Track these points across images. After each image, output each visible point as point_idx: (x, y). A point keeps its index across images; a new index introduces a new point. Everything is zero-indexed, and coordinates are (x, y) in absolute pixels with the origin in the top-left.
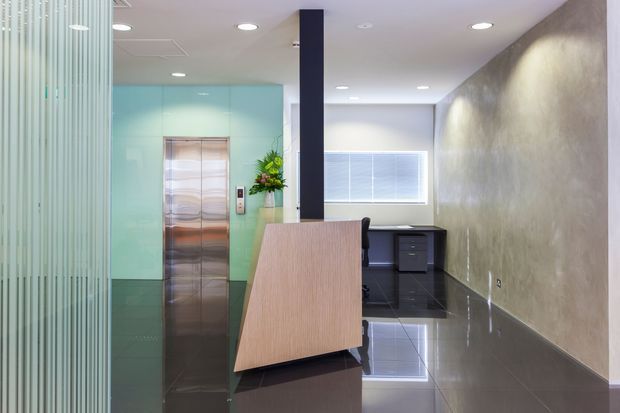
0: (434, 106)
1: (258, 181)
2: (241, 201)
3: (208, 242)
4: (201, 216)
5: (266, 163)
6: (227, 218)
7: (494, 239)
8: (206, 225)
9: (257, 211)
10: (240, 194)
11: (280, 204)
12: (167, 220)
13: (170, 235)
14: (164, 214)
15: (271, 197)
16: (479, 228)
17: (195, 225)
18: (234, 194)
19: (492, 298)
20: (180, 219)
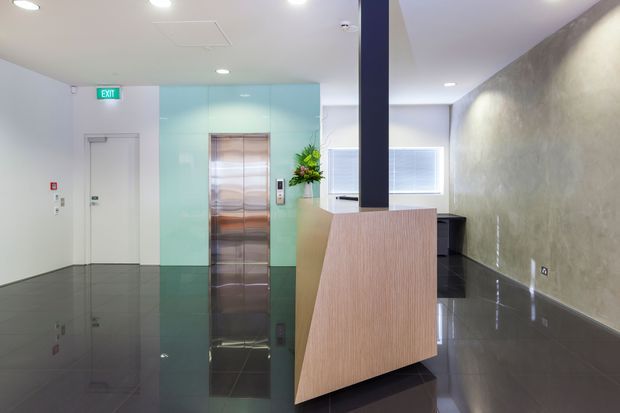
0: (451, 106)
1: (297, 173)
2: (281, 193)
3: (250, 228)
4: (244, 208)
5: (304, 156)
6: (268, 209)
7: (538, 227)
8: (248, 214)
9: (297, 201)
10: (280, 185)
11: (317, 195)
12: (213, 212)
13: (216, 223)
14: (210, 206)
15: (309, 187)
16: (513, 216)
17: (239, 215)
18: (274, 186)
19: (536, 286)
20: (224, 210)
